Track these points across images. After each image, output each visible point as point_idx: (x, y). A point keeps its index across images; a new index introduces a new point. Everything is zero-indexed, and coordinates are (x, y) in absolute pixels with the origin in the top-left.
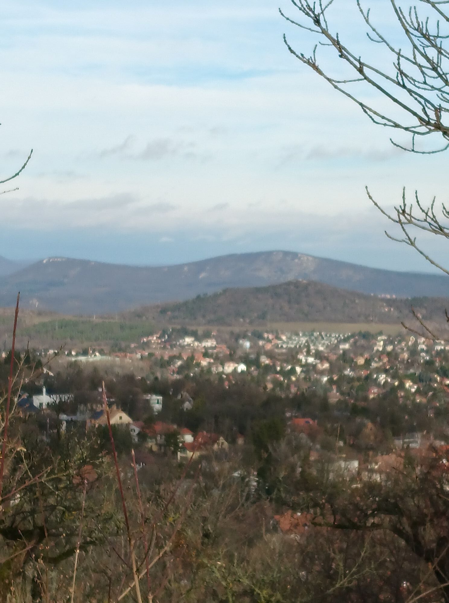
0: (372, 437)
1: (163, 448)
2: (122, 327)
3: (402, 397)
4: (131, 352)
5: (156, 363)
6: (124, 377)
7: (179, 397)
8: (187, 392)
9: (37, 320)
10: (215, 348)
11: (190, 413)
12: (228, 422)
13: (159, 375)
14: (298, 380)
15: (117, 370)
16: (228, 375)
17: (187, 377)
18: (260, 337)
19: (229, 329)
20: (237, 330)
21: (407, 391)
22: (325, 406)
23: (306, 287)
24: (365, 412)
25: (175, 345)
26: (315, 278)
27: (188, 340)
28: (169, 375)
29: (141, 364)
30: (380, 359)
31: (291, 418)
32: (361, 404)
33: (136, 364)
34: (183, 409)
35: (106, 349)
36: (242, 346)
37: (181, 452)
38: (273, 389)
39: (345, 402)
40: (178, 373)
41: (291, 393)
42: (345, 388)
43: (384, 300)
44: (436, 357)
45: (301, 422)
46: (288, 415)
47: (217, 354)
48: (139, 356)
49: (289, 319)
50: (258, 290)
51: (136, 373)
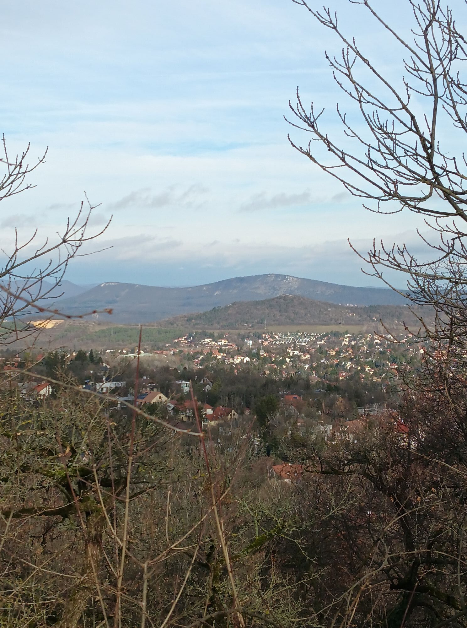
0: (342, 408)
1: (191, 419)
2: (159, 332)
3: (363, 378)
4: (166, 350)
5: (184, 358)
6: (162, 368)
7: (202, 382)
8: (208, 378)
9: (98, 329)
10: (227, 346)
11: (209, 393)
12: (237, 399)
13: (187, 366)
14: (287, 367)
15: (157, 363)
16: (236, 365)
17: (207, 367)
18: (260, 337)
19: (237, 332)
20: (242, 332)
21: (367, 373)
22: (307, 386)
23: (292, 299)
24: (336, 389)
25: (198, 345)
26: (298, 293)
27: (208, 340)
28: (194, 366)
29: (174, 358)
30: (347, 351)
31: (282, 395)
32: (333, 384)
33: (170, 358)
34: (204, 390)
35: (149, 348)
36: (246, 343)
37: (204, 421)
38: (270, 374)
39: (323, 383)
40: (201, 365)
41: (283, 377)
42: (322, 373)
43: (349, 308)
44: (387, 348)
45: (291, 398)
46: (281, 393)
47: (228, 350)
48: (172, 353)
49: (280, 323)
50: (257, 303)
51: (170, 365)
